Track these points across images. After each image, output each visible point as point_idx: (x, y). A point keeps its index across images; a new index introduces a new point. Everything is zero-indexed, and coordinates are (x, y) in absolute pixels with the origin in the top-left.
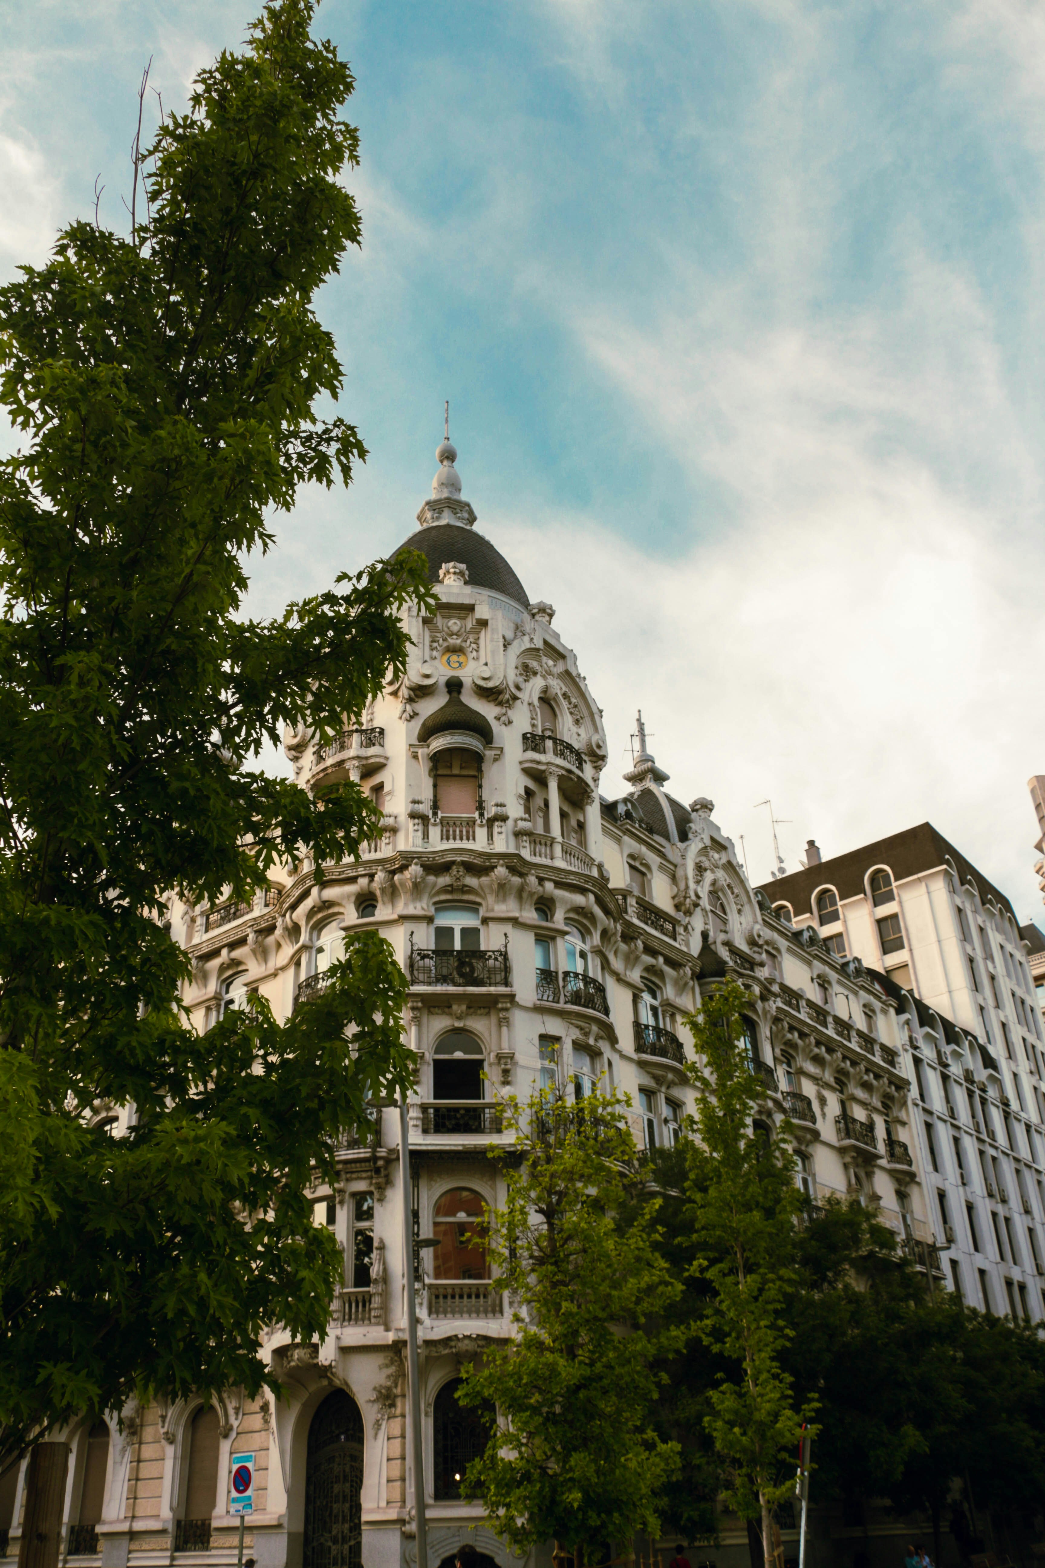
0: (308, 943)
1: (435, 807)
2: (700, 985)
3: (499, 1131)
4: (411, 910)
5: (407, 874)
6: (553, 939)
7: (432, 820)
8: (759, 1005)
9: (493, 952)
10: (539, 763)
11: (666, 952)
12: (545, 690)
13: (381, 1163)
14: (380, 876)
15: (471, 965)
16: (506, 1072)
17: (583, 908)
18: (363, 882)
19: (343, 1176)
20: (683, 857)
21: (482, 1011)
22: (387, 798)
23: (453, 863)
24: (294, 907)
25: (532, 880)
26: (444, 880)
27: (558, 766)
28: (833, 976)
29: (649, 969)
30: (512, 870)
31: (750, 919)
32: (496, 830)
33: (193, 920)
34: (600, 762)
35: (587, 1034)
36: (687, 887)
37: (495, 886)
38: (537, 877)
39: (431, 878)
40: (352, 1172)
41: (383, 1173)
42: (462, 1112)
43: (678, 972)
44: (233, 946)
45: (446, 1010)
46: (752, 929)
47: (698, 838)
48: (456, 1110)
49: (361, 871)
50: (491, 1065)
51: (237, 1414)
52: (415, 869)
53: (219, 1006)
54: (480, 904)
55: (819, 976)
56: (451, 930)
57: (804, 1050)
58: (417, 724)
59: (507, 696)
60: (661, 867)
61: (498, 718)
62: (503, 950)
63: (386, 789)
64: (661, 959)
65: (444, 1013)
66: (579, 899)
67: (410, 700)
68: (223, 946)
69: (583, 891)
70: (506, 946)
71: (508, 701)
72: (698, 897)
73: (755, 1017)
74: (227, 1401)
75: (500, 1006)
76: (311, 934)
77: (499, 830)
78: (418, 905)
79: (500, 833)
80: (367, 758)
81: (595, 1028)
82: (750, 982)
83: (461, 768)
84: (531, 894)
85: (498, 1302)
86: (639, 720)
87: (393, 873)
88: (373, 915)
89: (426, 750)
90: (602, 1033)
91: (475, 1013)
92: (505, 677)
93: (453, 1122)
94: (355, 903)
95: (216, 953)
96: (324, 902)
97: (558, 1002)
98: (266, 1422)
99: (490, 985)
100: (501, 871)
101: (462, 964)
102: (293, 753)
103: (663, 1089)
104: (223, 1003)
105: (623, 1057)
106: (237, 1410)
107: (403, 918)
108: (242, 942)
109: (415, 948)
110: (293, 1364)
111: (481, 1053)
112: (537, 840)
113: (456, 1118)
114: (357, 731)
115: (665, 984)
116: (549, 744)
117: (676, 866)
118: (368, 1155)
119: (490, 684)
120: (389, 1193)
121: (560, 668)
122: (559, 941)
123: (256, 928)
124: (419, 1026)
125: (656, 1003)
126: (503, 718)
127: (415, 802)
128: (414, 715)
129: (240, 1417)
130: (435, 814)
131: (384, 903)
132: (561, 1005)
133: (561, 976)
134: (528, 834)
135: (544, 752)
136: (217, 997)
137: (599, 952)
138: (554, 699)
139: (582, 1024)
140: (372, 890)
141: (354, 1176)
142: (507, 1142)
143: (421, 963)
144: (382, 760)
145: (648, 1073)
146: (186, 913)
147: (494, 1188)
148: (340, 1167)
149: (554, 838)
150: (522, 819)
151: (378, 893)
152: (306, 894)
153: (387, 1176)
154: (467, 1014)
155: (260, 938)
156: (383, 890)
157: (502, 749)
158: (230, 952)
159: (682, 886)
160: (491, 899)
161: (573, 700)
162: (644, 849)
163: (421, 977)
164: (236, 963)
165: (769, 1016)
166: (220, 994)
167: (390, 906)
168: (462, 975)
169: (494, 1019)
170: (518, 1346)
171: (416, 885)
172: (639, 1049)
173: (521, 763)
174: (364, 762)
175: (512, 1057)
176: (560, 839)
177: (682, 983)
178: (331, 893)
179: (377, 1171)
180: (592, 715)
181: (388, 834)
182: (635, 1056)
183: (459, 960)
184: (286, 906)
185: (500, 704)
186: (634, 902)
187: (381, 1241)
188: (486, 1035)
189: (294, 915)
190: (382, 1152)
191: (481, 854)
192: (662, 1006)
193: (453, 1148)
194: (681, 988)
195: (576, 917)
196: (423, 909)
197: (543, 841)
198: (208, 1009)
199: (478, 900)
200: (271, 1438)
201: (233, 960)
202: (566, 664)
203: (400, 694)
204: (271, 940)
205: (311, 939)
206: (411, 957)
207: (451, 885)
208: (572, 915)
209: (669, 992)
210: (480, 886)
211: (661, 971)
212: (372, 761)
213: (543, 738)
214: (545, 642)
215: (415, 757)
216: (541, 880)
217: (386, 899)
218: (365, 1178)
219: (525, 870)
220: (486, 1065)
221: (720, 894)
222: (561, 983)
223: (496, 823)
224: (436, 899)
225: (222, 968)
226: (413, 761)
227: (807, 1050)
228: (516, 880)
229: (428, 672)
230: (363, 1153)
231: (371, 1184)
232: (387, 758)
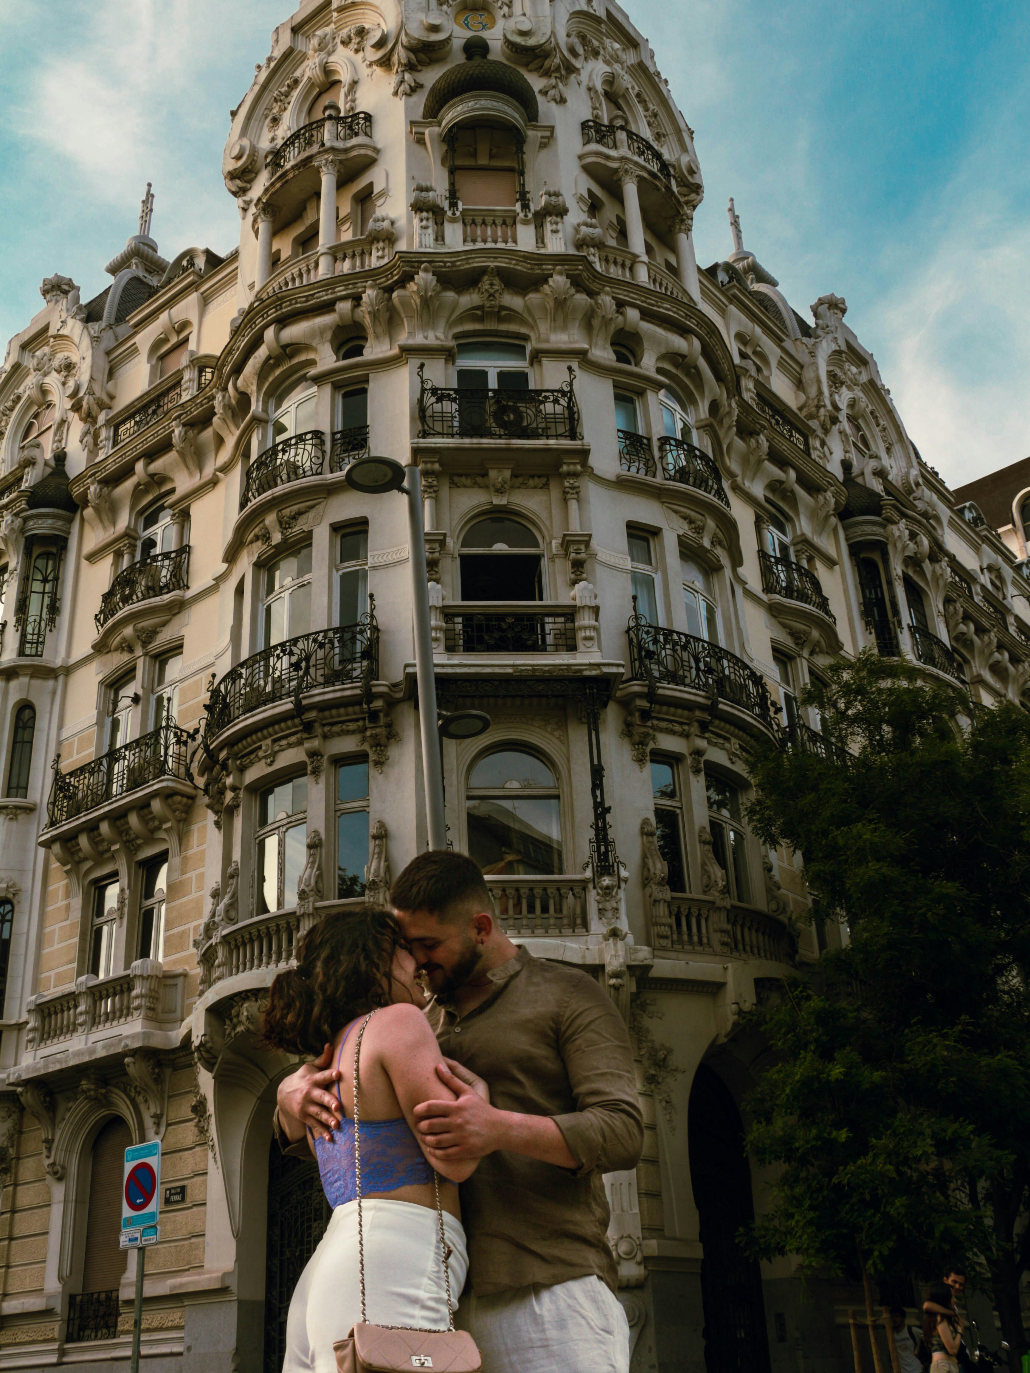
0: (263, 416)
1: (453, 197)
2: (845, 529)
3: (572, 648)
4: (419, 339)
5: (412, 286)
6: (641, 393)
7: (449, 213)
8: (927, 565)
9: (552, 391)
10: (608, 157)
11: (799, 463)
12: (610, 80)
13: (378, 704)
14: (370, 295)
15: (516, 411)
16: (578, 565)
17: (684, 357)
18: (344, 307)
19: (319, 730)
20: (812, 354)
21: (536, 480)
22: (379, 203)
23: (483, 271)
24: (238, 370)
25: (607, 301)
26: (469, 300)
27: (636, 164)
28: (1008, 572)
29: (775, 486)
30: (577, 283)
31: (903, 463)
32: (548, 227)
33: (96, 436)
34: (693, 196)
35: (699, 530)
36: (820, 393)
37: (551, 304)
38: (613, 298)
39: (450, 295)
40: (332, 724)
41: (382, 720)
42: (510, 620)
43: (816, 500)
44: (151, 455)
45: (479, 480)
46: (908, 474)
47: (830, 337)
48: (501, 617)
49: (341, 291)
50: (552, 559)
51: (158, 1124)
52: (424, 278)
53: (133, 547)
54: (526, 338)
55: (990, 568)
56: (483, 375)
57: (982, 652)
58: (420, 99)
59: (557, 60)
60: (782, 365)
61: (544, 93)
62: (566, 389)
63: (376, 190)
64: (792, 474)
65: (476, 485)
66: (679, 343)
67: (410, 67)
68: (137, 459)
69: (684, 331)
70: (571, 385)
71: (558, 69)
72: (837, 408)
73: (922, 584)
74: (142, 1108)
75: (565, 468)
76: (265, 403)
77: (554, 227)
78: (431, 335)
79: (555, 232)
80: (346, 151)
81: (711, 524)
82: (916, 528)
83: (491, 157)
84: (607, 322)
85: (578, 911)
86: (731, 210)
87: (389, 290)
88: (362, 355)
89: (436, 129)
90: (720, 535)
91: (524, 485)
92: (553, 33)
93: (496, 635)
94: (332, 342)
95: (126, 471)
96: (285, 347)
97: (654, 476)
98: (203, 1131)
99: (548, 437)
100: (559, 281)
101: (501, 410)
102: (238, 182)
103: (806, 653)
104: (139, 544)
105: (749, 594)
106: (158, 1118)
107: (408, 351)
108: (164, 446)
109: (428, 386)
110: (240, 1029)
111: (537, 545)
112: (611, 258)
113: (500, 629)
114: (330, 117)
115: (798, 515)
116: (622, 136)
117: (802, 367)
118: (358, 691)
119: (531, 42)
120: (393, 752)
121: (630, 58)
122: (650, 396)
123: (184, 419)
124: (437, 501)
125: (787, 540)
126: (552, 92)
127: (420, 189)
128: (415, 88)
129: (163, 1129)
130: (453, 205)
131: (377, 337)
132: (659, 479)
133: (655, 445)
134: (599, 245)
135: (615, 146)
136: (129, 535)
137: (708, 428)
138: (624, 96)
139: (693, 514)
140: (357, 319)
141: (336, 729)
142: (586, 661)
143: (438, 407)
144: (370, 153)
145: (784, 626)
146: (86, 433)
147: (565, 741)
148: (313, 715)
149: (636, 256)
150: (587, 225)
151: (367, 321)
152: (257, 341)
153: (389, 726)
154: (512, 487)
155: (191, 434)
156: (374, 315)
157: (552, 129)
158: (147, 465)
159: (813, 392)
160: (543, 327)
161: (651, 106)
162: (758, 330)
163: (438, 427)
164: (158, 480)
165: (941, 583)
166: (135, 530)
167: (387, 341)
168: (502, 424)
169: (555, 492)
170: (616, 975)
171: (426, 302)
172: (768, 589)
173: (580, 157)
174: (342, 157)
175: (586, 540)
176: (645, 258)
177: (822, 514)
178: (294, 332)
179: (374, 716)
180: (678, 131)
181: (381, 245)
182: (765, 597)
183: (498, 402)
184: (227, 369)
185: (547, 74)
186: (751, 385)
187: (382, 825)
188: (544, 515)
189: (240, 382)
190: (380, 686)
191: (527, 257)
192: (795, 544)
193: (497, 670)
194: (821, 525)
195: (673, 370)
196: (437, 338)
197: (619, 260)
198: (118, 555)
199: (523, 330)
200: (210, 1155)
201: (152, 476)
202: (639, 54)
203: (395, 59)
204: (208, 434)
205: (265, 410)
206: (421, 401)
207: (481, 307)
208: (667, 366)
209: (804, 526)
210: (527, 307)
211: (792, 492)
212: (354, 153)
213: (612, 128)
214: (609, 14)
215: (420, 141)
216: (621, 305)
217: (380, 330)
218: (353, 732)
219: (595, 287)
220: (545, 563)
221: (860, 421)
222: (657, 454)
223: (549, 219)
224: (458, 329)
225: (138, 493)
226: (417, 148)
227: (987, 652)
228: (581, 298)
229: (437, 22)
230: (348, 690)
231: (364, 740)
232: (377, 151)
